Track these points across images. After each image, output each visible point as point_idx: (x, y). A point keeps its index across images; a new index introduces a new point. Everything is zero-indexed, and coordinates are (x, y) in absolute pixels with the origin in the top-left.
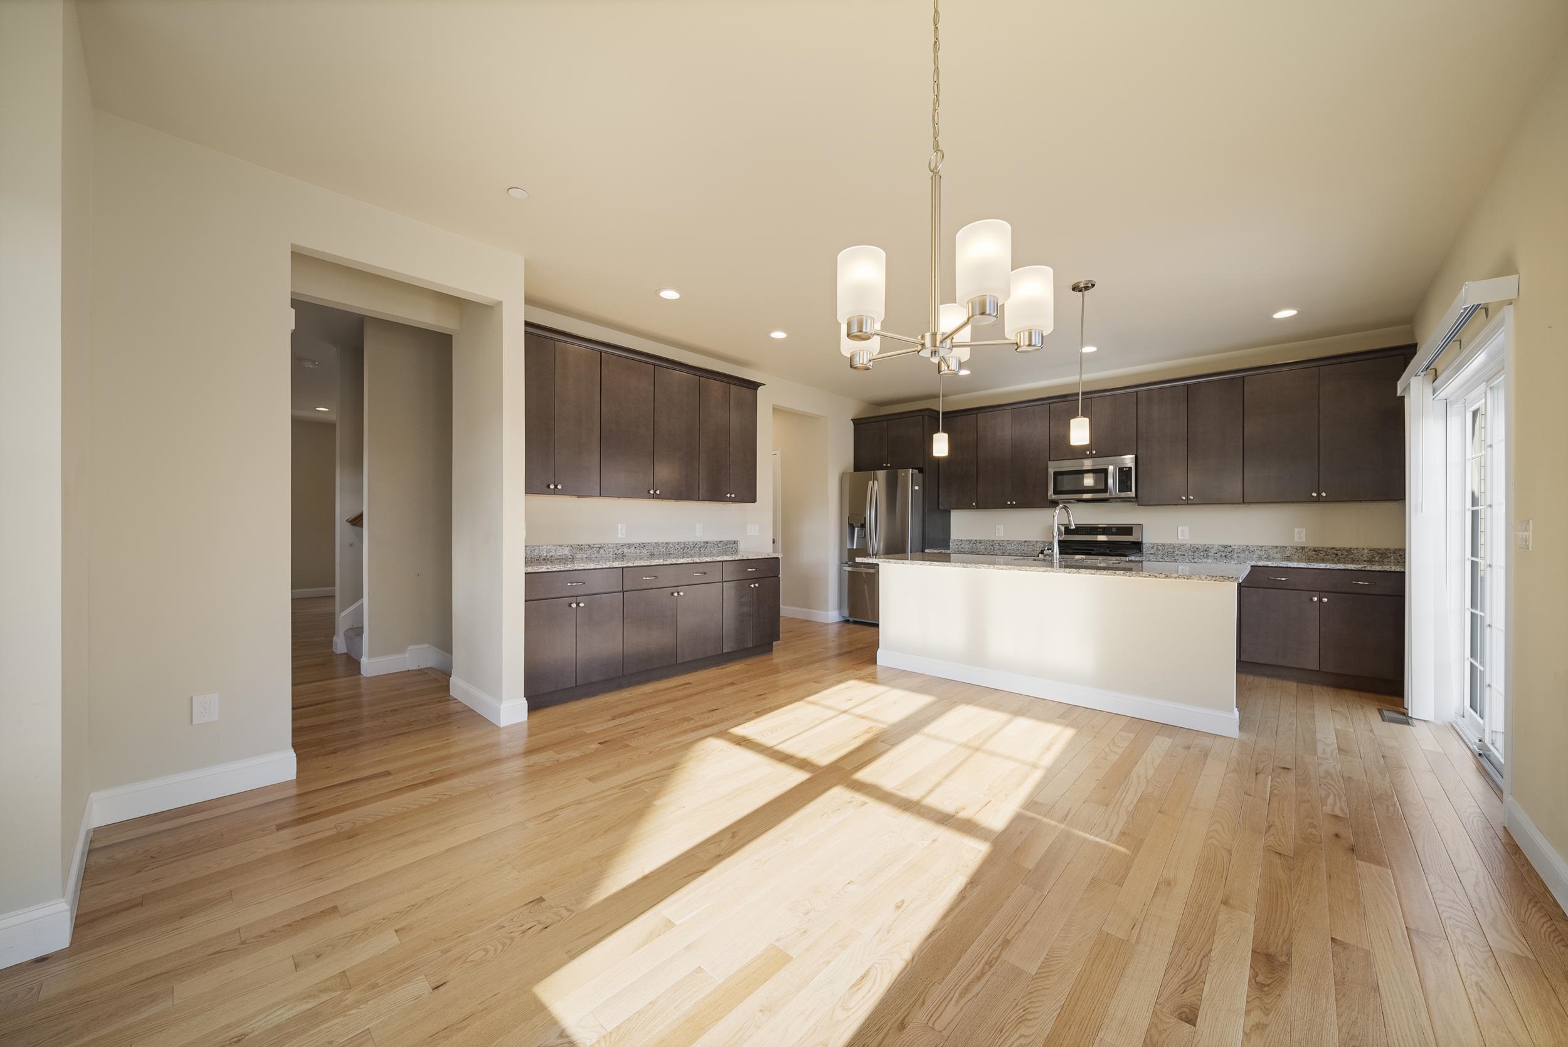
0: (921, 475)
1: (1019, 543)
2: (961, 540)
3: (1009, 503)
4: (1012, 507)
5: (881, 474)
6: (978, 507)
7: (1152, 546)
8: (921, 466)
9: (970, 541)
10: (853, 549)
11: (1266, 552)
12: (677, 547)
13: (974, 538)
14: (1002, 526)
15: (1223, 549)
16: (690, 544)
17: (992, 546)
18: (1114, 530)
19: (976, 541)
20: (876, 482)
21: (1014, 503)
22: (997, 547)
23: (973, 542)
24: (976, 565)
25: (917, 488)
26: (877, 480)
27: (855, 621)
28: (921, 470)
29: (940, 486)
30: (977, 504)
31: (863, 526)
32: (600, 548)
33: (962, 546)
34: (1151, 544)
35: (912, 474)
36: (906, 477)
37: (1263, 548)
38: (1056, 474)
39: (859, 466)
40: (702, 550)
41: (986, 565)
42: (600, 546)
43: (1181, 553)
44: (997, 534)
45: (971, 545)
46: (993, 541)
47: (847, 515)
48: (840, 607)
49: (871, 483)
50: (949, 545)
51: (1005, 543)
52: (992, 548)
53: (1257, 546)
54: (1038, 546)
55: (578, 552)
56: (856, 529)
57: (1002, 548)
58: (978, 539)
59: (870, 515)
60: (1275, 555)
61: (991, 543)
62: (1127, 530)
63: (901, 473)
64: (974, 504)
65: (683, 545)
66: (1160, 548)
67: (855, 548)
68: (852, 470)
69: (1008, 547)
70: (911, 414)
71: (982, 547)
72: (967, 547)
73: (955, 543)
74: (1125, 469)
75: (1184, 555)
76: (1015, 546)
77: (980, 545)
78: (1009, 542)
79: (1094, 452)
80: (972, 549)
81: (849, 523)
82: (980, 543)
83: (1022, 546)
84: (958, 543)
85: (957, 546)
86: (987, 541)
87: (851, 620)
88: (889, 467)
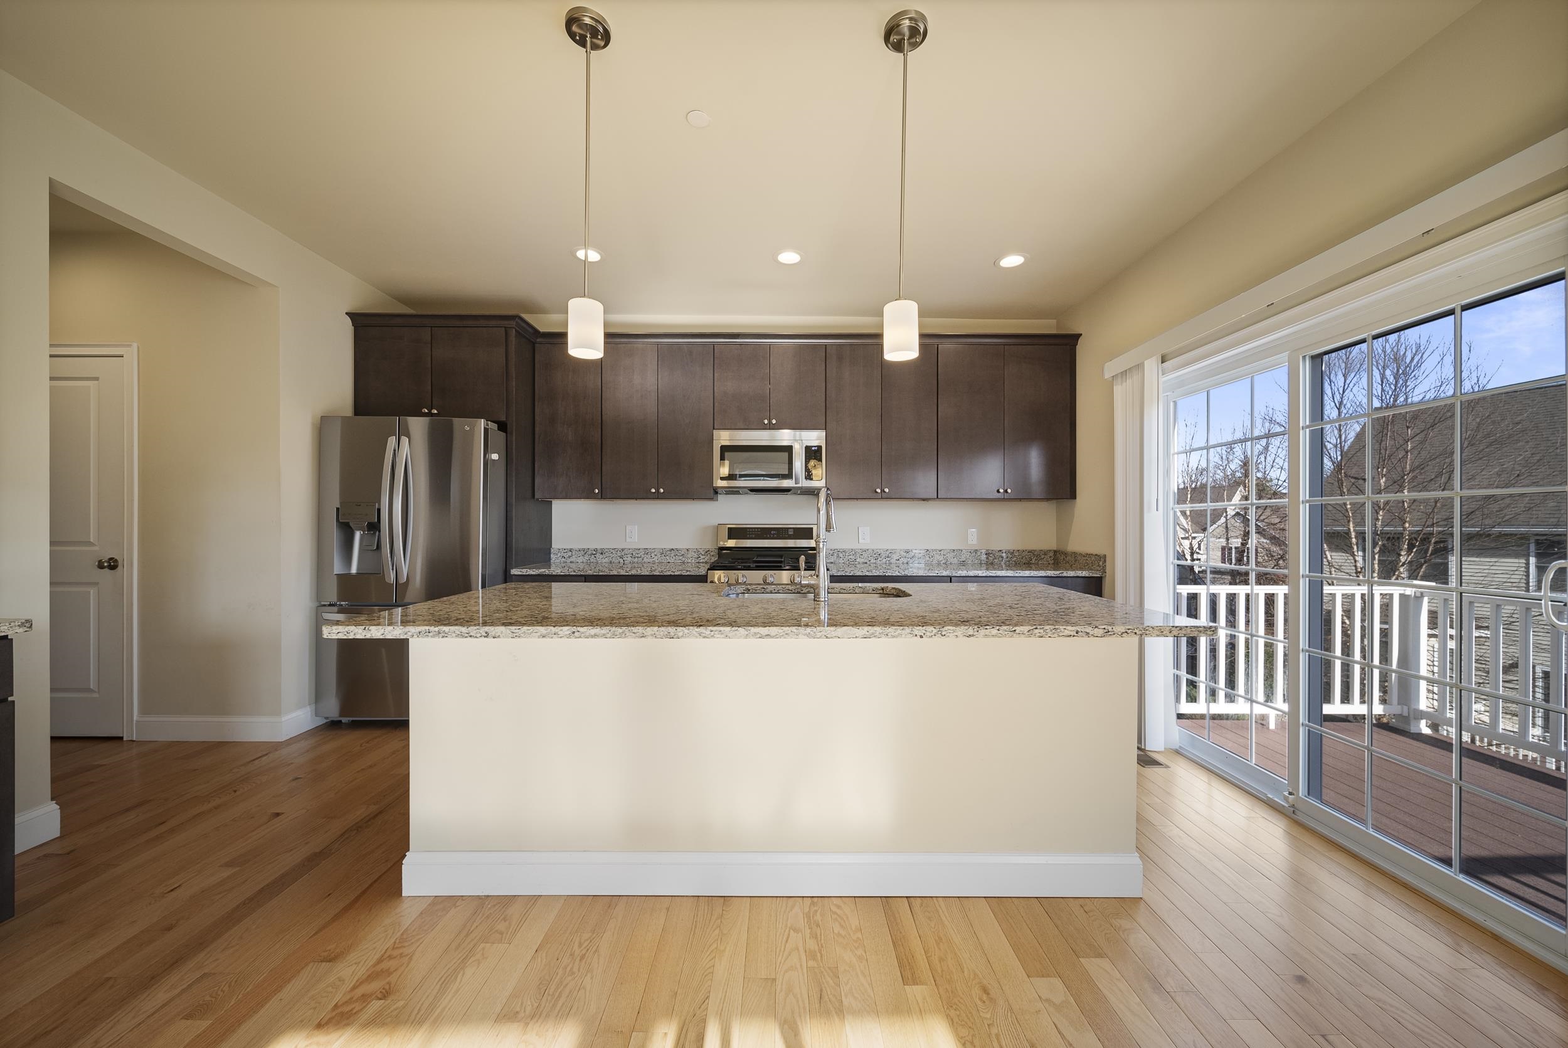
0: (503, 434)
1: (663, 552)
2: (571, 550)
3: (653, 490)
4: (658, 497)
5: (418, 425)
6: (602, 496)
7: (831, 552)
8: (503, 418)
9: (585, 551)
10: (350, 575)
11: (945, 557)
13: (592, 545)
14: (636, 527)
15: (905, 554)
17: (621, 557)
18: (791, 533)
19: (596, 550)
20: (404, 438)
21: (662, 490)
22: (629, 559)
23: (590, 552)
24: (702, 629)
25: (495, 456)
26: (409, 436)
27: (353, 722)
28: (502, 427)
29: (536, 458)
30: (601, 491)
31: (374, 527)
34: (831, 550)
35: (486, 430)
36: (469, 437)
37: (942, 552)
38: (723, 449)
39: (363, 404)
41: (728, 629)
44: (628, 540)
45: (587, 557)
46: (623, 550)
47: (334, 501)
48: (318, 696)
49: (392, 441)
50: (550, 559)
51: (641, 554)
52: (621, 561)
53: (936, 550)
54: (689, 556)
56: (358, 535)
57: (636, 560)
58: (599, 547)
59: (392, 508)
60: (952, 560)
61: (619, 554)
63: (461, 425)
64: (597, 491)
66: (841, 555)
67: (354, 570)
68: (349, 411)
69: (645, 560)
70: (483, 322)
71: (604, 561)
72: (580, 560)
73: (559, 555)
74: (813, 448)
75: (866, 563)
76: (656, 558)
77: (601, 556)
78: (647, 551)
79: (774, 421)
80: (589, 564)
81: (341, 521)
82: (602, 554)
83: (668, 557)
84: (565, 555)
85: (563, 559)
86: (612, 551)
87: (343, 721)
88: (436, 412)
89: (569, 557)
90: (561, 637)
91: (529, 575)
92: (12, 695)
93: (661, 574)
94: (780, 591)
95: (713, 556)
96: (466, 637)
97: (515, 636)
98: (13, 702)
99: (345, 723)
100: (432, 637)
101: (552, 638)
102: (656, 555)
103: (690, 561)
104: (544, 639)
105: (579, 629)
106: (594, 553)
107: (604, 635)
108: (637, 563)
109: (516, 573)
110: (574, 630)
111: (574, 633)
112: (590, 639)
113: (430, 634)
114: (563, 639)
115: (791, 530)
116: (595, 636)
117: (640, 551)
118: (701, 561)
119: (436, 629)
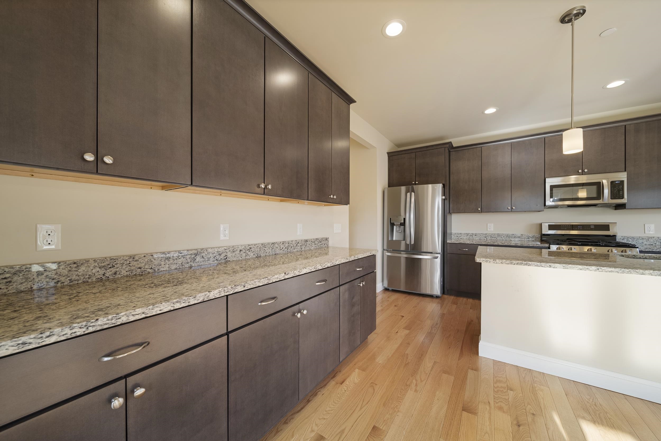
0: (443, 189)
2: (461, 234)
3: (509, 208)
7: (623, 238)
8: (444, 183)
9: (467, 234)
12: (282, 247)
13: (471, 232)
14: (492, 224)
16: (294, 242)
17: (485, 237)
18: (592, 227)
20: (413, 194)
21: (514, 208)
22: (490, 238)
23: (470, 235)
25: (444, 197)
26: (414, 192)
27: (392, 290)
28: (443, 186)
29: (451, 197)
30: (482, 209)
31: (402, 224)
32: (196, 255)
33: (461, 237)
34: (622, 237)
38: (552, 187)
40: (303, 247)
42: (196, 252)
43: (649, 243)
44: (488, 229)
45: (468, 237)
46: (486, 234)
49: (408, 194)
50: (451, 237)
51: (496, 236)
52: (485, 239)
55: (163, 263)
56: (395, 227)
57: (493, 239)
58: (474, 233)
59: (410, 217)
61: (484, 236)
62: (606, 227)
64: (479, 209)
65: (287, 245)
66: (630, 240)
67: (394, 239)
68: (388, 186)
69: (498, 239)
70: (435, 147)
71: (477, 238)
72: (465, 238)
73: (455, 235)
74: (617, 182)
75: (652, 245)
76: (504, 238)
77: (475, 237)
78: (499, 235)
79: (586, 170)
80: (469, 239)
81: (391, 222)
82: (476, 235)
83: (510, 238)
84: (458, 235)
85: (457, 237)
86: (481, 234)
87: (390, 289)
88: (417, 183)
89: (460, 236)
90: (591, 270)
91: (455, 243)
92: (376, 270)
93: (522, 245)
94: (647, 258)
95: (537, 238)
96: (540, 267)
97: (564, 268)
98: (376, 272)
99: (390, 290)
100: (523, 265)
101: (585, 270)
102: (504, 237)
103: (523, 240)
104: (581, 271)
105: (601, 268)
106: (472, 235)
107: (617, 271)
108: (494, 240)
109: (449, 242)
110: (598, 268)
111: (598, 269)
112: (608, 273)
113: (523, 264)
114: (591, 271)
115: (592, 226)
116: (611, 271)
117: (496, 235)
118: (530, 240)
119: (525, 262)
